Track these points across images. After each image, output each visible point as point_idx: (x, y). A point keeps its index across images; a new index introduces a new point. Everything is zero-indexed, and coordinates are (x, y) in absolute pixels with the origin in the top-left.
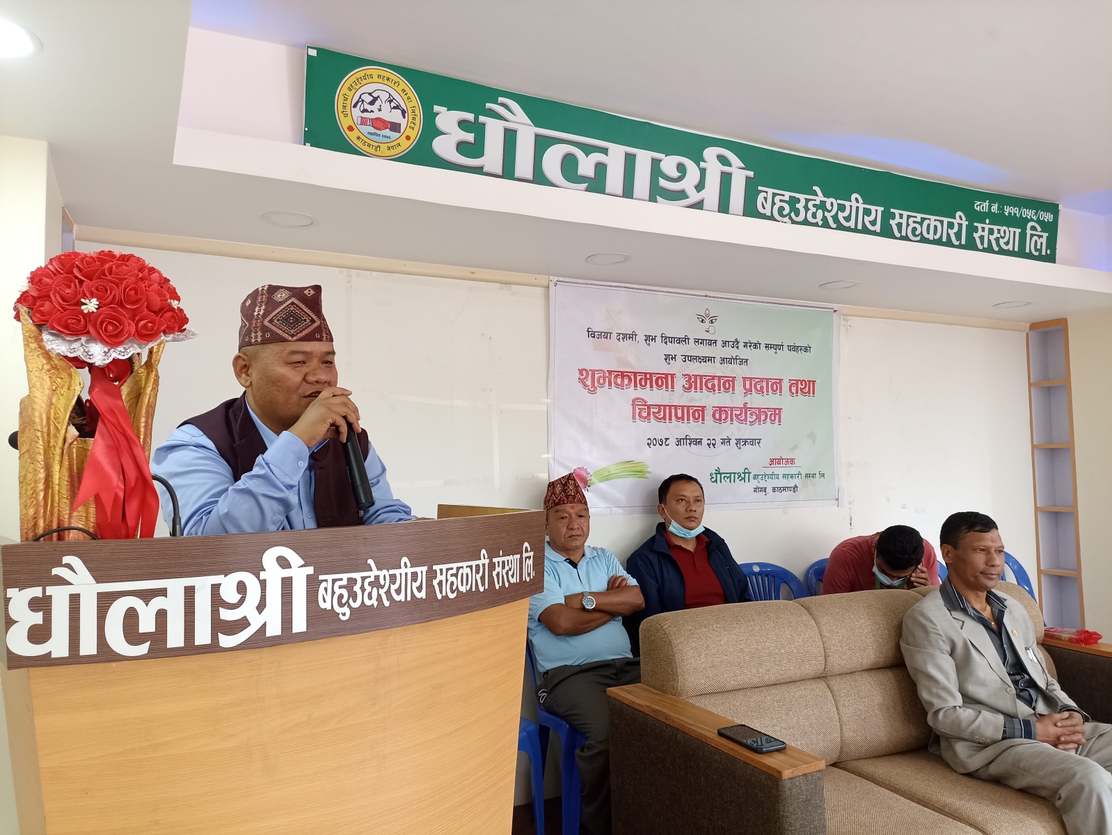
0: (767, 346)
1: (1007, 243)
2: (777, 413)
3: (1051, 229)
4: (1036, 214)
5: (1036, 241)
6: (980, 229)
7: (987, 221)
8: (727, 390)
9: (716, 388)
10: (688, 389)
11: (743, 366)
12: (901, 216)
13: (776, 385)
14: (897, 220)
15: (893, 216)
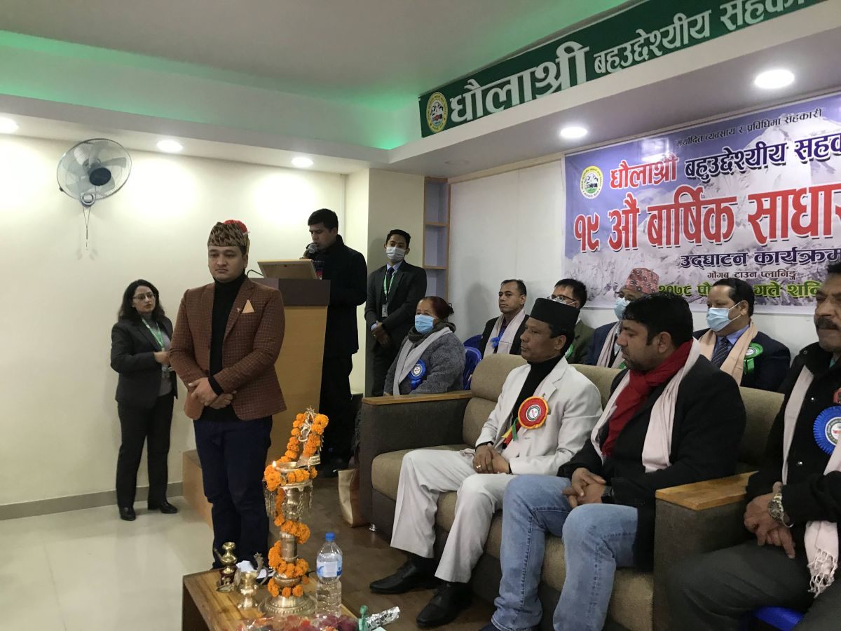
15: (725, 11)
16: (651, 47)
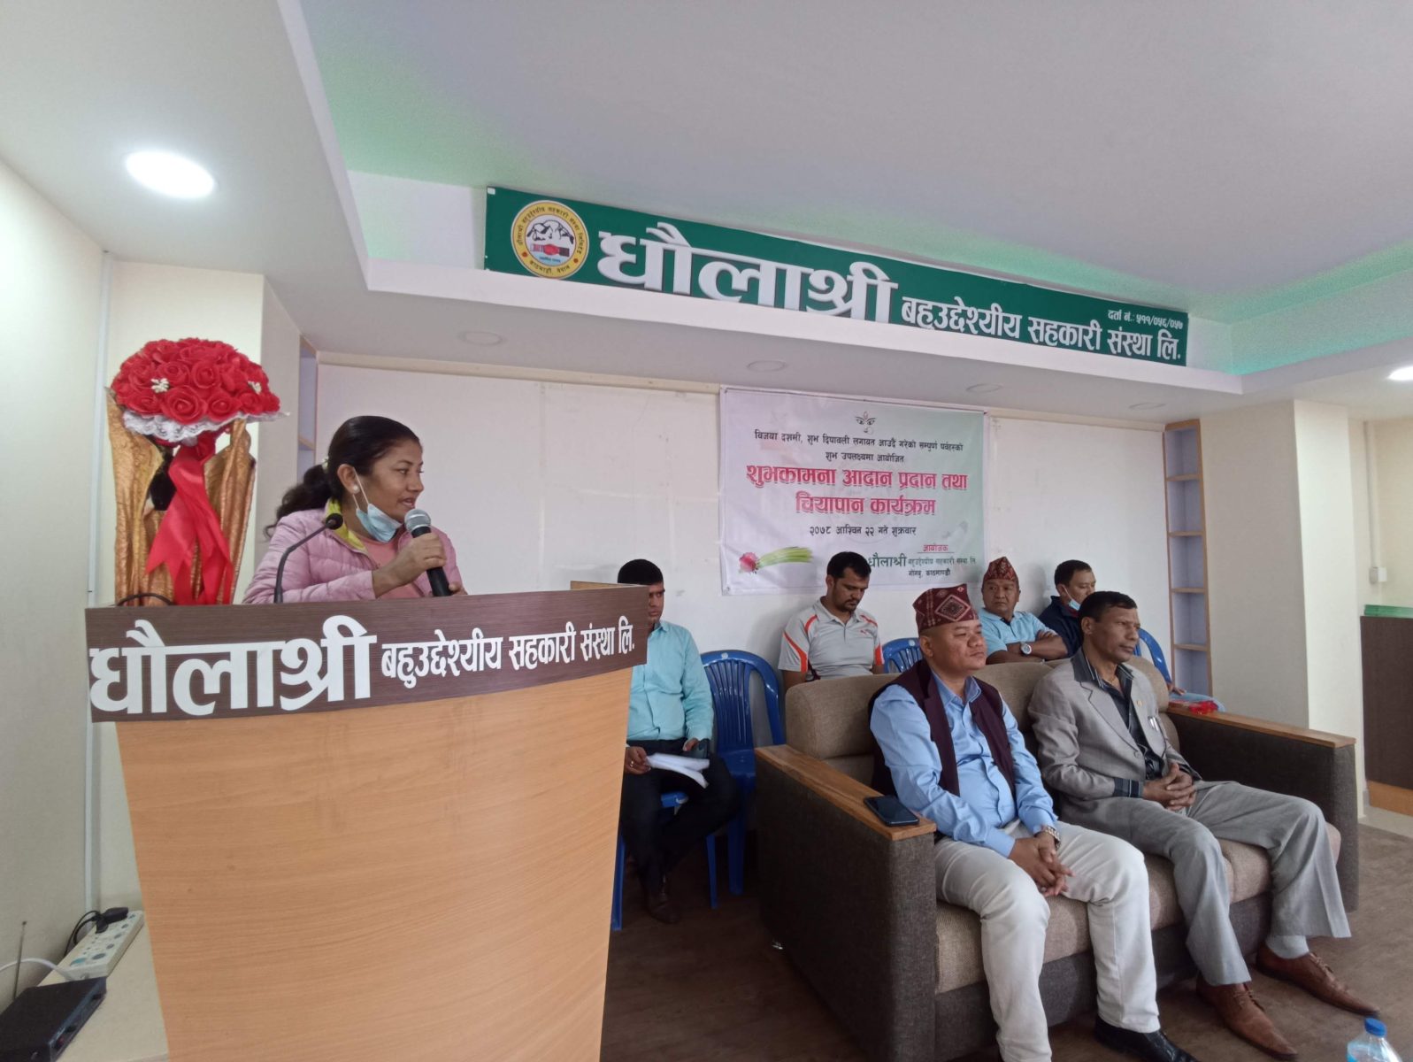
0: (922, 445)
1: (1140, 349)
2: (931, 504)
3: (1181, 335)
4: (1167, 322)
5: (1167, 347)
6: (1114, 336)
7: (1121, 328)
8: (884, 484)
9: (874, 482)
10: (847, 483)
11: (899, 463)
12: (1039, 324)
13: (930, 480)
14: (1035, 327)
15: (1031, 324)
16: (968, 321)
